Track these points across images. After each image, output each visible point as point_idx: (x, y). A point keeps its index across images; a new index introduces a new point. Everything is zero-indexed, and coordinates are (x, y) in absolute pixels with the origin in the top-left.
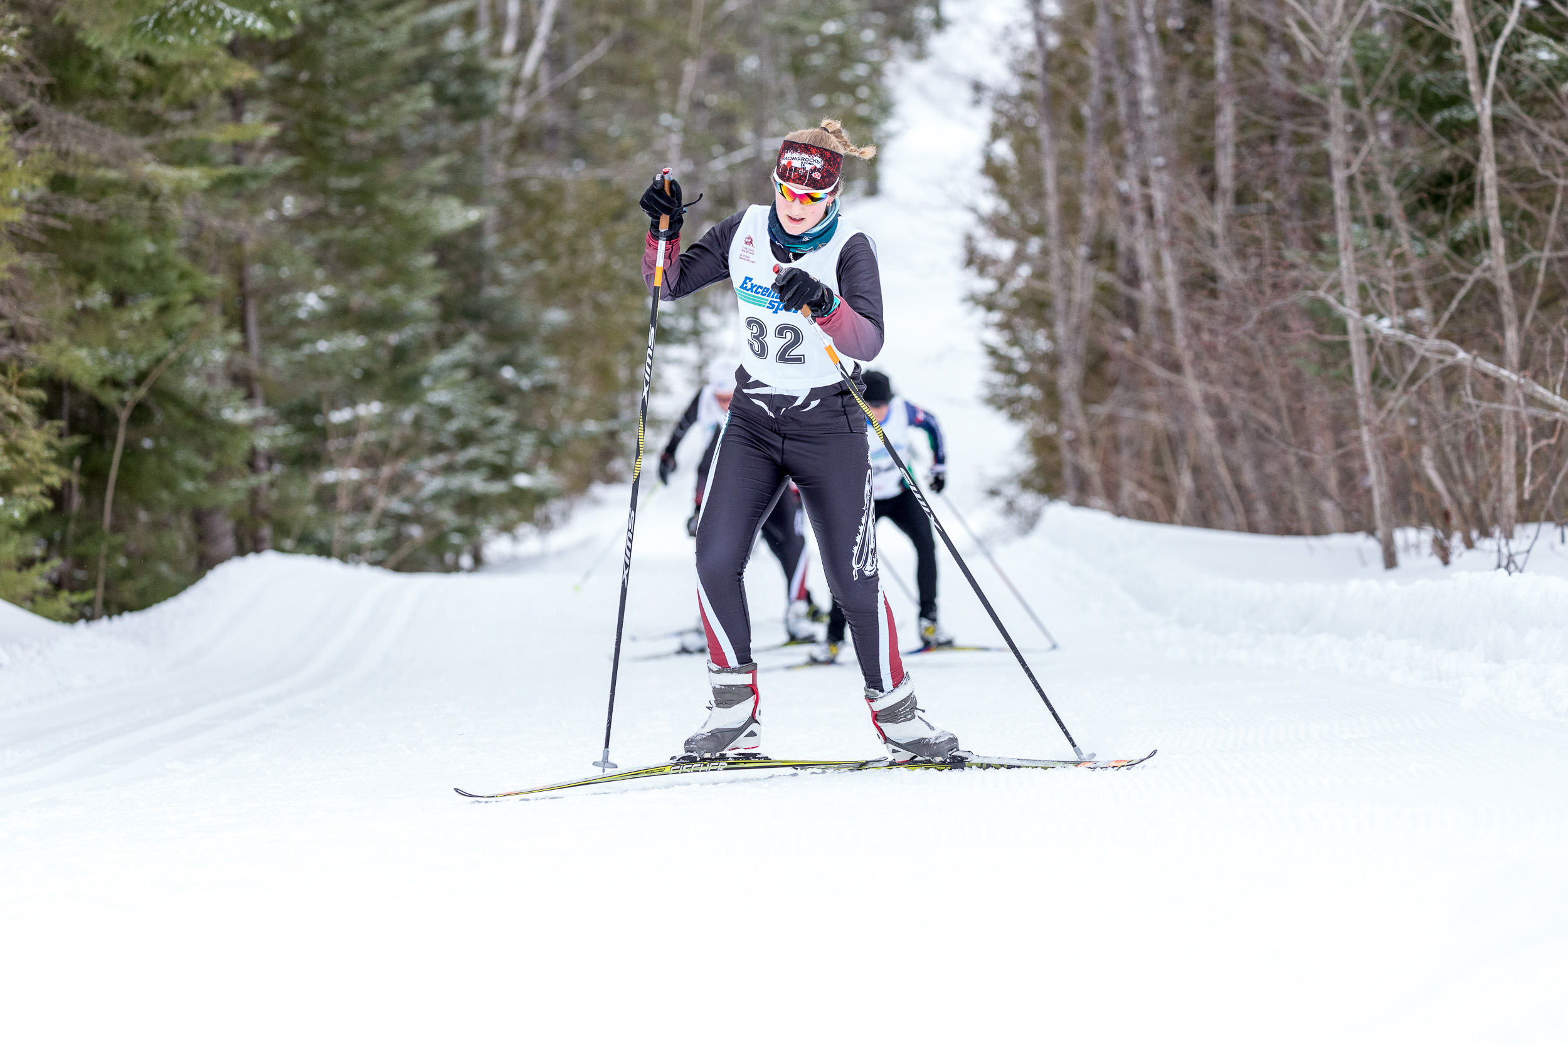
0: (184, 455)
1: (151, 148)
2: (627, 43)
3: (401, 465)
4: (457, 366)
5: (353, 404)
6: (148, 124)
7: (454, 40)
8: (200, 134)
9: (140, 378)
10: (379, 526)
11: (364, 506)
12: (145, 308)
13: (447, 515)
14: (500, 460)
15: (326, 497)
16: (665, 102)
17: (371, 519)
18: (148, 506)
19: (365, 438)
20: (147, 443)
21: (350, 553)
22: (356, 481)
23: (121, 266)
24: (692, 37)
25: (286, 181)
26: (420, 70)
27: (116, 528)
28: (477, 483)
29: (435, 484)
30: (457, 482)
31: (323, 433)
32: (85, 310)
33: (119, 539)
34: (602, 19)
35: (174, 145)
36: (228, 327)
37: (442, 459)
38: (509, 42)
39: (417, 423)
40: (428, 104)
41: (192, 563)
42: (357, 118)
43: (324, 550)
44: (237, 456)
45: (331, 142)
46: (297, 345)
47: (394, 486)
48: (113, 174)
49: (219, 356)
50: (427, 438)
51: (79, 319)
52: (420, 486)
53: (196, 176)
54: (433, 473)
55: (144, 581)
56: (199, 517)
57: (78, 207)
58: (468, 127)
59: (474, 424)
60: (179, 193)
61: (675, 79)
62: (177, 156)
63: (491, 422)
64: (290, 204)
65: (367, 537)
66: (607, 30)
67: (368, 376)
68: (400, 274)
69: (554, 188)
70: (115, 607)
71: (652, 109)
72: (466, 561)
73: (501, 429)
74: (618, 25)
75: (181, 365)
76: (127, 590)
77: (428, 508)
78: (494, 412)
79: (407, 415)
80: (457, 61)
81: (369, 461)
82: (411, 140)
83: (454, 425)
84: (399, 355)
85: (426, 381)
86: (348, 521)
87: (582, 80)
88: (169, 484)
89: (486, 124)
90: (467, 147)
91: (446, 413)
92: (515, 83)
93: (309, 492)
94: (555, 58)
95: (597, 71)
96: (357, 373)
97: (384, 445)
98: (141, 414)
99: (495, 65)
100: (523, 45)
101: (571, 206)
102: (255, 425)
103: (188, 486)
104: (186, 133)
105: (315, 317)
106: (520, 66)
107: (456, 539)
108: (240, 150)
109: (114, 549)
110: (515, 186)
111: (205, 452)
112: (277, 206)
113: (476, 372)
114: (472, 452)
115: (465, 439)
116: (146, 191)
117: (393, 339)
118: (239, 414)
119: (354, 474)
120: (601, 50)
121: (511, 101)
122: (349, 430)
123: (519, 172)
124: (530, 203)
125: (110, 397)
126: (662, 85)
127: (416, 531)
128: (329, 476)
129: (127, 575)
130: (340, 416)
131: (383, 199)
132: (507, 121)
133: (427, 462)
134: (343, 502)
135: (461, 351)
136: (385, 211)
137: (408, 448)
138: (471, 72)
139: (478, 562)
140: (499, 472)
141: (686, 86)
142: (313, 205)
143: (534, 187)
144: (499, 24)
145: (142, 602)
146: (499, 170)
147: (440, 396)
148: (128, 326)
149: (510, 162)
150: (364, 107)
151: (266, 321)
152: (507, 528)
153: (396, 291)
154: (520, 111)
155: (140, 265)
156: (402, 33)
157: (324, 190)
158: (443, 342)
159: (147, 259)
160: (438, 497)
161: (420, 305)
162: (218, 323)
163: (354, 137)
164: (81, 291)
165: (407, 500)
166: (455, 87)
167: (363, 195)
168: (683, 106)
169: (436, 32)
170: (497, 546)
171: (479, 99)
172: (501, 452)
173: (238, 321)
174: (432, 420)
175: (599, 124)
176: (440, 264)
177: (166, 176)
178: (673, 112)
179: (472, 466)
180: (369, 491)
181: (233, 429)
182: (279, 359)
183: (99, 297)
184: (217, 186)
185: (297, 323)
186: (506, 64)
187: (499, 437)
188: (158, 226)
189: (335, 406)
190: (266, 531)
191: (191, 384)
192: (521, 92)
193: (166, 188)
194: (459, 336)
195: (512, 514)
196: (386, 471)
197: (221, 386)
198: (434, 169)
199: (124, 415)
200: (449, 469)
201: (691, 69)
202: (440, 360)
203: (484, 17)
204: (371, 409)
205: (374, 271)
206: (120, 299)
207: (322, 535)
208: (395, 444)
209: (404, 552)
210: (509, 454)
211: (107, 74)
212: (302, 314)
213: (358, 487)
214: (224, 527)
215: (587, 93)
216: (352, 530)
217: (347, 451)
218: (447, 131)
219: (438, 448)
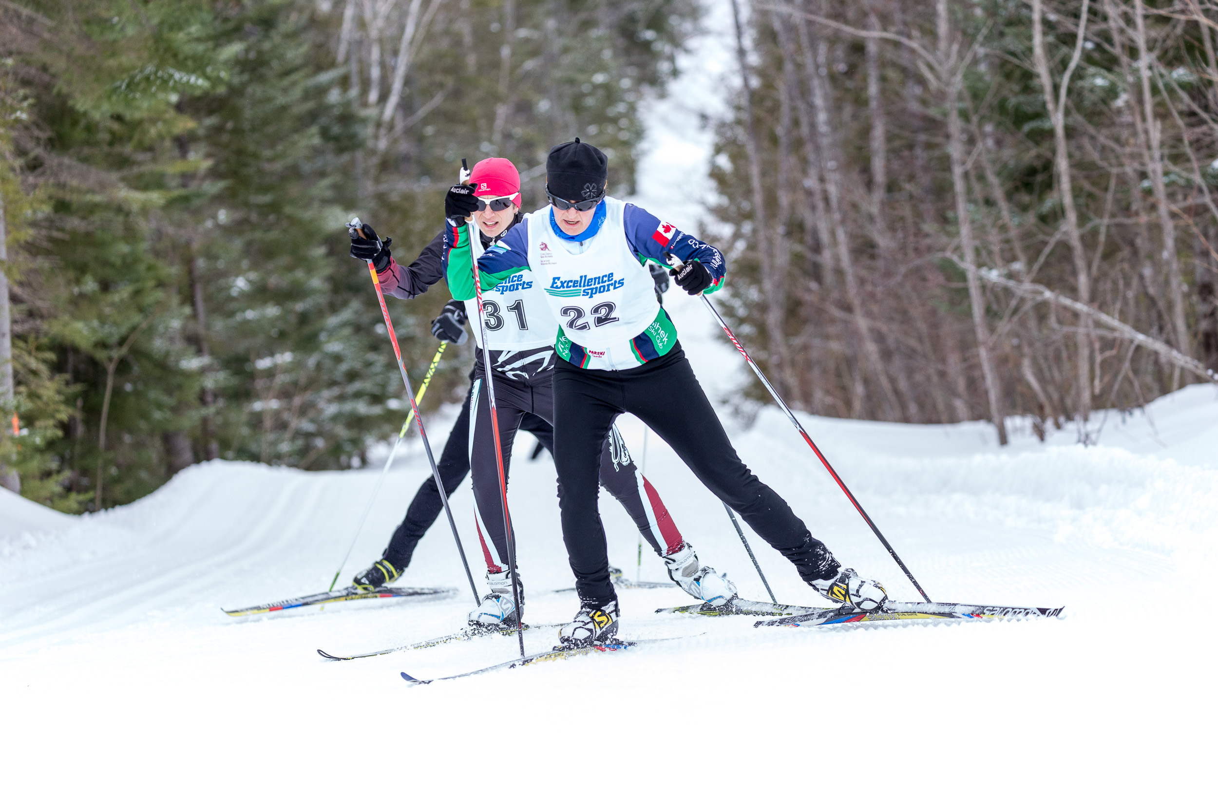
0: (155, 394)
1: (123, 179)
2: (456, 94)
3: (308, 396)
4: (344, 325)
5: (272, 354)
6: (122, 163)
7: (334, 96)
8: (158, 168)
9: (122, 342)
10: (293, 439)
11: (282, 426)
12: (123, 293)
13: (342, 432)
14: (376, 391)
15: (256, 421)
16: (484, 134)
17: (287, 435)
18: (131, 431)
19: (281, 379)
20: (128, 387)
21: (274, 460)
22: (276, 410)
23: (106, 263)
24: (502, 88)
25: (219, 199)
26: (312, 117)
27: (109, 447)
28: (362, 408)
29: (331, 409)
30: (348, 407)
31: (252, 376)
32: (82, 296)
33: (111, 455)
34: (438, 77)
35: (140, 176)
36: (183, 303)
37: (336, 391)
38: (373, 96)
39: (319, 366)
40: (317, 141)
41: (163, 470)
42: (267, 153)
43: (255, 458)
44: (191, 395)
45: (250, 171)
46: (231, 314)
47: (303, 411)
48: (98, 198)
49: (176, 324)
50: (325, 377)
51: (78, 302)
52: (320, 411)
53: (156, 197)
54: (330, 401)
55: (129, 484)
56: (168, 438)
57: (74, 223)
58: (345, 158)
59: (357, 365)
60: (145, 211)
61: (491, 118)
62: (143, 184)
63: (369, 364)
64: (223, 216)
65: (285, 447)
66: (441, 86)
67: (283, 335)
68: (301, 261)
69: (409, 198)
70: (110, 502)
71: (476, 140)
72: (356, 461)
73: (378, 368)
74: (450, 82)
75: (151, 331)
76: (118, 491)
77: (328, 427)
78: (371, 356)
79: (312, 361)
80: (336, 112)
81: (285, 394)
82: (307, 167)
83: (344, 367)
84: (304, 319)
85: (323, 337)
86: (271, 437)
87: (426, 121)
88: (144, 415)
89: (359, 155)
90: (346, 171)
91: (338, 358)
92: (379, 125)
93: (244, 417)
94: (406, 106)
95: (436, 115)
96: (274, 332)
97: (295, 384)
98: (123, 367)
99: (364, 113)
100: (383, 98)
101: (421, 209)
102: (203, 371)
103: (157, 415)
104: (147, 168)
105: (243, 295)
106: (382, 113)
107: (348, 447)
108: (186, 178)
109: (108, 463)
110: (381, 198)
111: (169, 392)
112: (214, 217)
113: (358, 328)
114: (357, 386)
115: (352, 376)
116: (120, 209)
117: (299, 306)
118: (192, 363)
119: (274, 404)
120: (438, 100)
121: (376, 137)
122: (270, 373)
123: (383, 187)
124: (392, 209)
125: (101, 355)
126: (482, 123)
127: (320, 443)
128: (258, 406)
129: (117, 480)
130: (264, 363)
131: (288, 210)
132: (373, 152)
133: (326, 393)
134: (268, 423)
135: (346, 315)
136: (290, 218)
137: (312, 384)
138: (347, 118)
139: (364, 463)
140: (377, 399)
141: (499, 123)
142: (238, 215)
143: (394, 198)
144: (366, 85)
145: (128, 499)
146: (368, 187)
147: (334, 347)
148: (113, 304)
149: (377, 180)
150: (272, 145)
151: (208, 299)
152: (384, 438)
153: (300, 274)
154: (382, 144)
155: (118, 262)
156: (297, 93)
157: (247, 204)
158: (334, 308)
159: (124, 257)
160: (335, 418)
161: (316, 282)
162: (175, 300)
163: (267, 167)
164: (78, 281)
165: (312, 421)
166: (336, 130)
167: (274, 207)
168: (497, 137)
169: (321, 91)
170: (377, 451)
171: (353, 137)
172: (378, 385)
173: (189, 299)
174: (328, 363)
175: (438, 152)
176: (331, 253)
177: (135, 198)
178: (490, 141)
179: (358, 395)
180: (286, 416)
181: (188, 375)
182: (219, 325)
183: (90, 285)
184: (170, 204)
185: (232, 299)
186: (371, 112)
187: (376, 374)
188: (131, 234)
189: (260, 356)
190: (214, 446)
191: (158, 345)
192: (383, 131)
193: (135, 207)
194: (345, 304)
195: (386, 428)
196: (297, 401)
197: (179, 345)
198: (323, 187)
199: (111, 368)
200: (341, 398)
201: (502, 111)
202: (332, 321)
203: (355, 79)
204: (285, 358)
205: (284, 260)
206: (106, 286)
207: (253, 447)
208: (303, 380)
209: (312, 456)
210: (384, 386)
211: (91, 128)
212: (234, 292)
213: (277, 413)
214: (184, 445)
215: (429, 130)
216: (274, 443)
217: (269, 388)
218: (331, 160)
219: (333, 383)
